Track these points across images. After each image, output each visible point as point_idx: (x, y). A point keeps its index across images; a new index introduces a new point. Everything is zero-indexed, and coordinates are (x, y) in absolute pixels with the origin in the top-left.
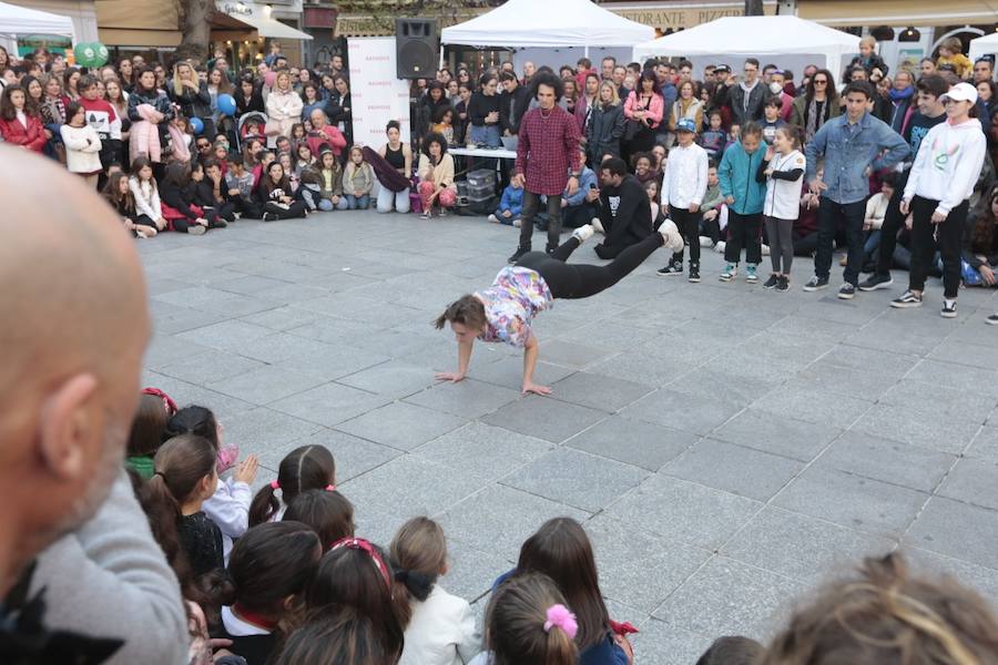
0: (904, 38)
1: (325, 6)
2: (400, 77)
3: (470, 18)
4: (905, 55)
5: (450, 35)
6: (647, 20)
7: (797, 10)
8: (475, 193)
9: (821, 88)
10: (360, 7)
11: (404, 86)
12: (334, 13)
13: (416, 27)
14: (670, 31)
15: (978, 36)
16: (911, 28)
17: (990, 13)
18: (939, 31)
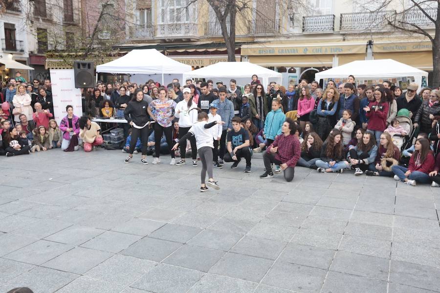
0: (290, 71)
1: (40, 55)
2: (76, 87)
3: (110, 61)
4: (291, 78)
5: (100, 68)
6: (188, 63)
7: (249, 60)
8: (114, 140)
9: (259, 91)
10: (57, 56)
11: (79, 92)
12: (45, 58)
13: (84, 65)
14: (198, 68)
15: (317, 72)
16: (292, 68)
17: (320, 63)
18: (302, 69)
